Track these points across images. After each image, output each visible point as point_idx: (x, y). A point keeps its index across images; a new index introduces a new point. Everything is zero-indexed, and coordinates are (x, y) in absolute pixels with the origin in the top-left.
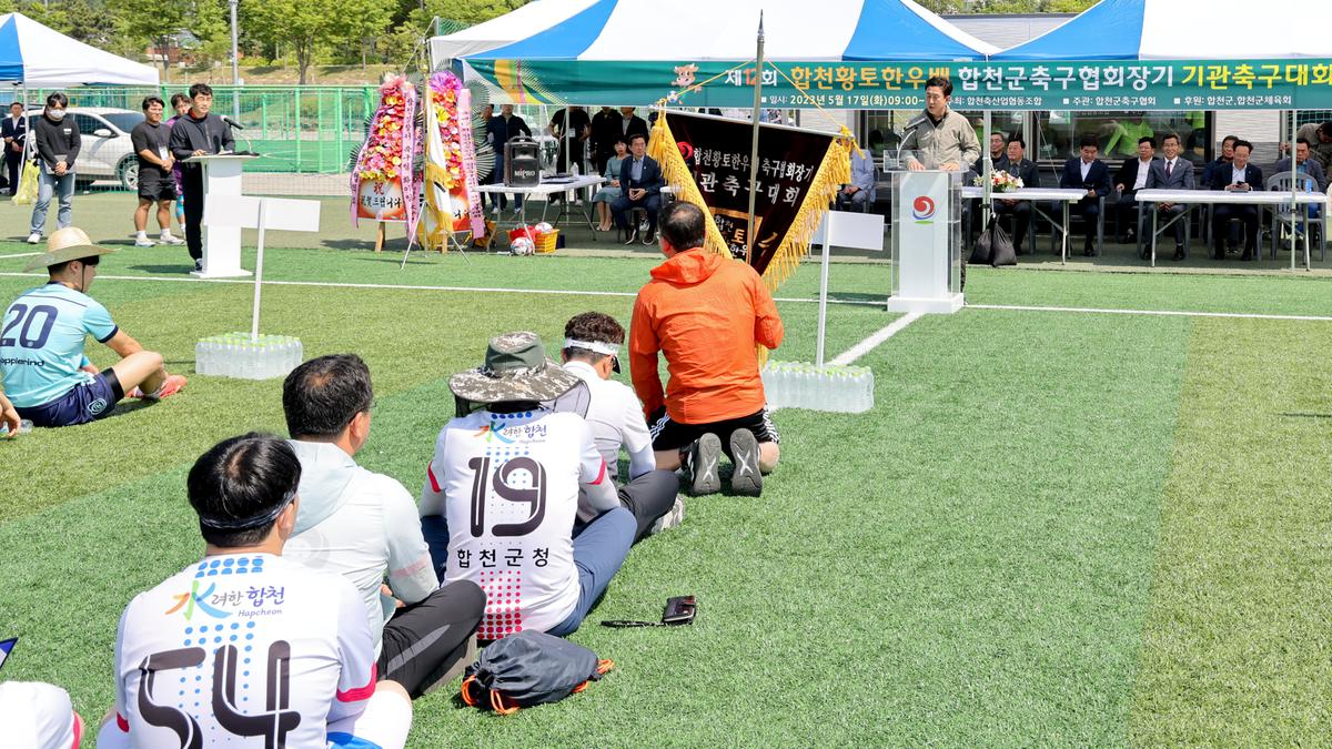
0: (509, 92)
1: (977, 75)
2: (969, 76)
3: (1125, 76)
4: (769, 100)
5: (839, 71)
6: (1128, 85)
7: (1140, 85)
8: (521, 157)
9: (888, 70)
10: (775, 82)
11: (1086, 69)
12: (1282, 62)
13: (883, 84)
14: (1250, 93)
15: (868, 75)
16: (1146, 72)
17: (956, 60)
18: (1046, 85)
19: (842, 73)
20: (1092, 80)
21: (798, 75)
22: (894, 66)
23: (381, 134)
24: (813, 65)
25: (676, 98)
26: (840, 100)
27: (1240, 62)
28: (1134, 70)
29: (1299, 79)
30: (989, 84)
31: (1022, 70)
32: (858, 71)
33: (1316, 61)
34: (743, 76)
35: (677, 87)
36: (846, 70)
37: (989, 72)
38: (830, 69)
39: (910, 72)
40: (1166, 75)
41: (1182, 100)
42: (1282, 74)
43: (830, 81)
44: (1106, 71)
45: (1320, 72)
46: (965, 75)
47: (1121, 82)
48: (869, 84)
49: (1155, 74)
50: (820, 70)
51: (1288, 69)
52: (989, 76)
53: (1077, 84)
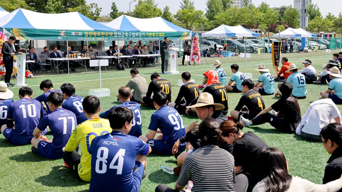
1: (117, 34)
4: (80, 39)
5: (93, 33)
7: (140, 36)
10: (81, 35)
11: (133, 33)
13: (101, 35)
14: (154, 37)
15: (99, 34)
17: (114, 31)
18: (127, 36)
20: (134, 35)
21: (86, 33)
22: (103, 32)
25: (60, 38)
26: (94, 38)
27: (153, 32)
28: (140, 33)
29: (160, 35)
31: (124, 33)
32: (97, 33)
33: (162, 32)
34: (75, 33)
35: (61, 36)
36: (95, 32)
37: (119, 34)
39: (106, 33)
40: (144, 34)
41: (146, 38)
43: (92, 35)
44: (136, 33)
46: (115, 34)
47: (138, 35)
49: (142, 34)
50: (90, 32)
51: (159, 33)
53: (132, 36)
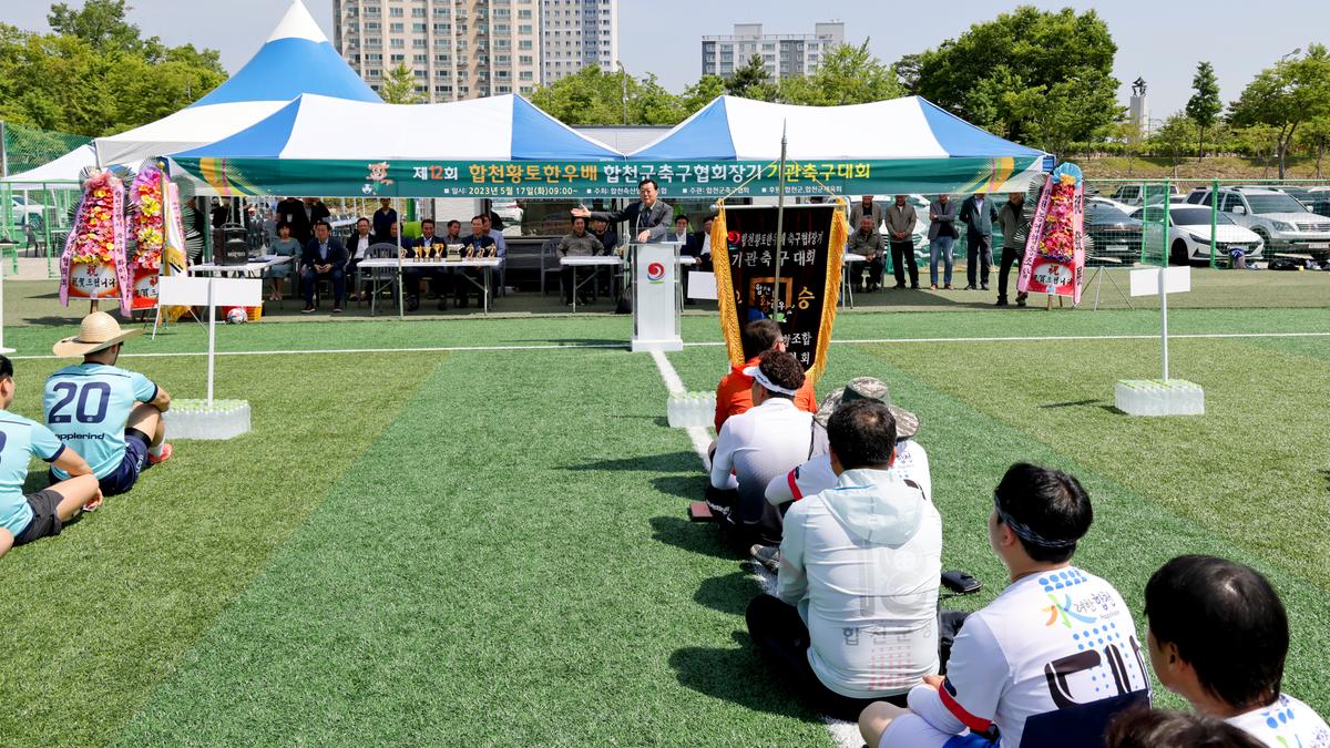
0: (214, 186)
1: (618, 171)
2: (612, 172)
3: (728, 171)
4: (451, 191)
5: (509, 168)
6: (730, 178)
7: (738, 178)
8: (233, 241)
9: (549, 167)
10: (456, 177)
11: (699, 167)
12: (835, 162)
13: (545, 178)
14: (816, 184)
15: (532, 171)
16: (742, 169)
17: (603, 159)
18: (670, 178)
19: (512, 170)
20: (704, 175)
21: (475, 171)
22: (553, 165)
23: (92, 223)
24: (487, 164)
25: (370, 190)
26: (510, 191)
27: (807, 162)
28: (734, 167)
29: (846, 174)
30: (627, 178)
31: (652, 167)
32: (524, 168)
33: (859, 162)
34: (429, 172)
35: (371, 181)
36: (515, 168)
37: (627, 169)
38: (502, 167)
39: (566, 169)
40: (756, 172)
41: (768, 190)
42: (836, 170)
43: (502, 176)
44: (714, 169)
45: (861, 169)
46: (609, 171)
47: (724, 176)
48: (533, 178)
49: (749, 171)
50: (493, 167)
51: (840, 167)
52: (627, 172)
53: (692, 178)
